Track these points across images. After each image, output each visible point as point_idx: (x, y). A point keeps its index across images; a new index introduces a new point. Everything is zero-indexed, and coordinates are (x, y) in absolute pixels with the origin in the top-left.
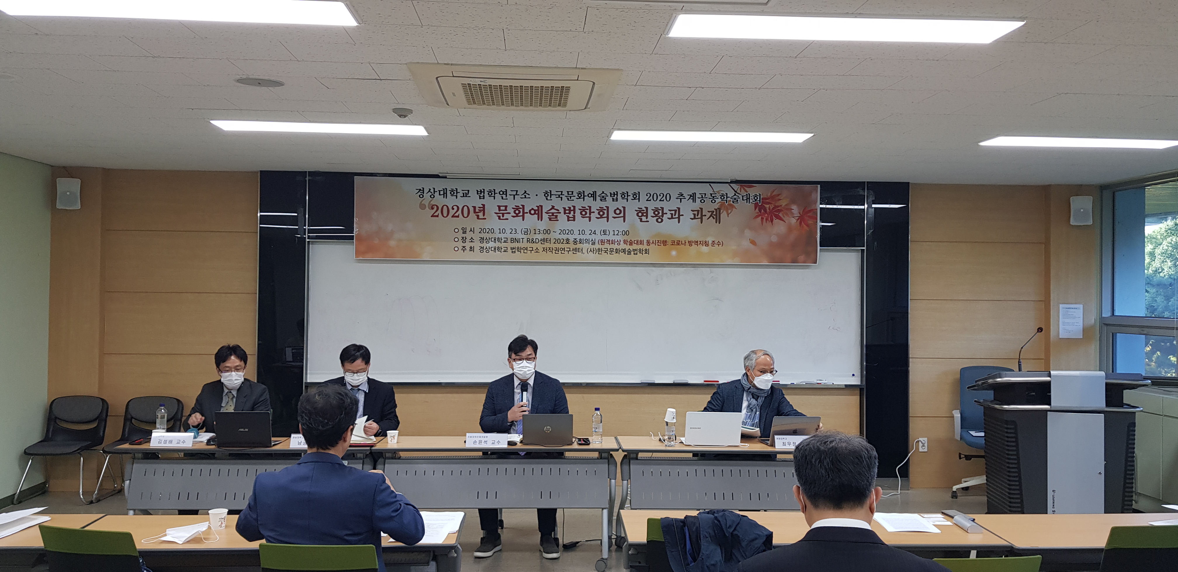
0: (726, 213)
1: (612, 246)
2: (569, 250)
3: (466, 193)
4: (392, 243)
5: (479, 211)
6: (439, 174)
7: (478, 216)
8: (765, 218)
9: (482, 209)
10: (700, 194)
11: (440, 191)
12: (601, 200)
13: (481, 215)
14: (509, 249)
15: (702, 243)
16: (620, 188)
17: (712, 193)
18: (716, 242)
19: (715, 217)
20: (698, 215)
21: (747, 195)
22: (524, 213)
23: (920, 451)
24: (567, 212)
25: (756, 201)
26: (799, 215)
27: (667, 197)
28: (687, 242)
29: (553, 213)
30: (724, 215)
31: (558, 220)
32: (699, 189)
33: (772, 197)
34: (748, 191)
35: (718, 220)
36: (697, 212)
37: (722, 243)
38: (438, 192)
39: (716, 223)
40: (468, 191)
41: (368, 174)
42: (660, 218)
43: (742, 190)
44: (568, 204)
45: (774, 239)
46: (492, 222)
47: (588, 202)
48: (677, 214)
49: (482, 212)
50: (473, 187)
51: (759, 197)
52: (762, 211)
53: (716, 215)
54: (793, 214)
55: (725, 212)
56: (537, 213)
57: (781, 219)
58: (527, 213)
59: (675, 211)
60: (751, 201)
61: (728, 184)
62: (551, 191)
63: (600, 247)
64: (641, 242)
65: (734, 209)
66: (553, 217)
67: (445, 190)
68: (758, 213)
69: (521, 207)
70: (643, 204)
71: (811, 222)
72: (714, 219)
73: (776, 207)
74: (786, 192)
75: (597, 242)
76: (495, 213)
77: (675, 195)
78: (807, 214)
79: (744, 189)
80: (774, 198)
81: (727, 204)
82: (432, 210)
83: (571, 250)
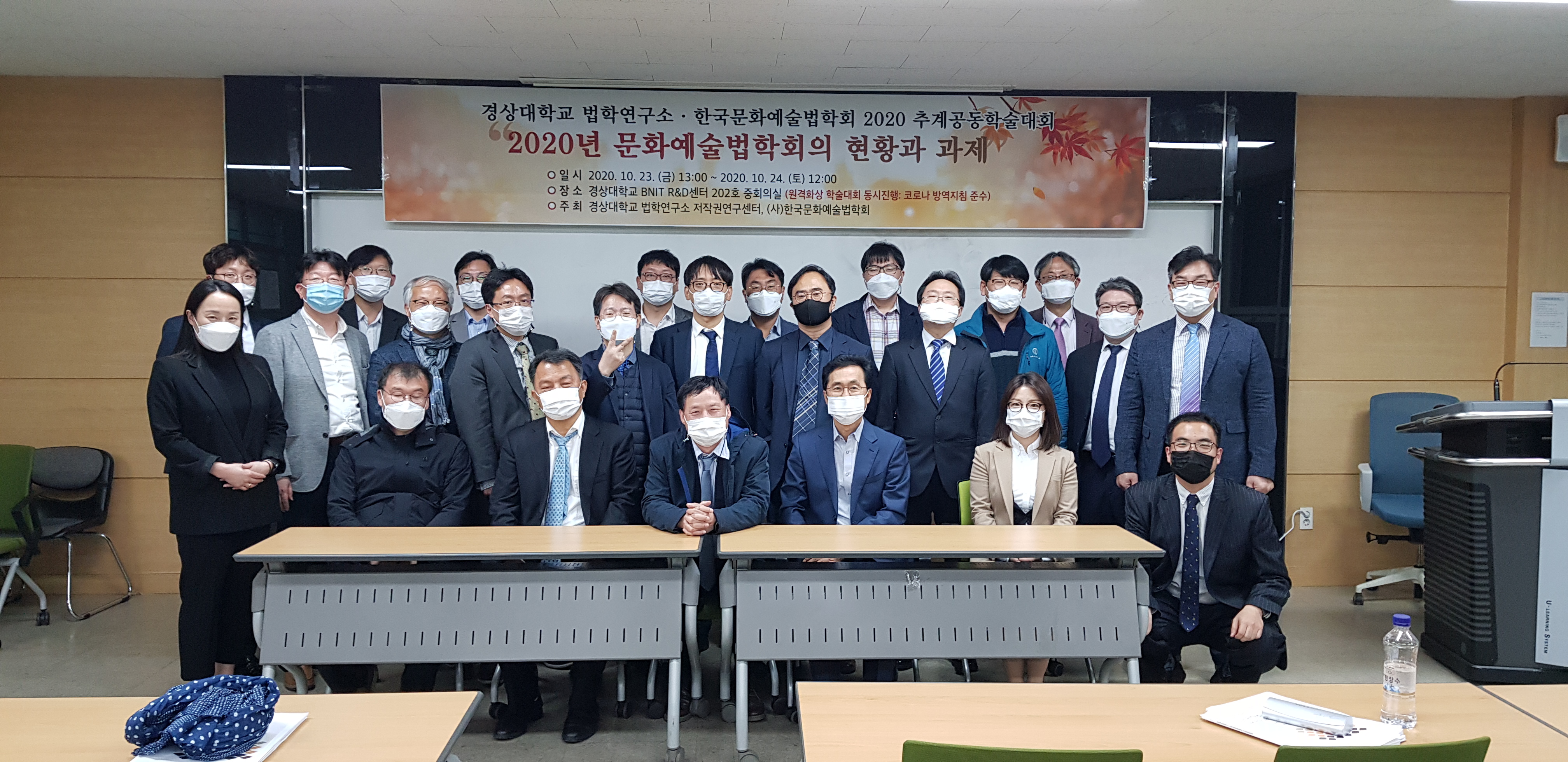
0: (996, 146)
1: (808, 201)
2: (737, 207)
3: (566, 112)
4: (446, 196)
5: (588, 143)
6: (521, 80)
7: (587, 151)
8: (1059, 153)
9: (593, 139)
10: (954, 113)
11: (522, 109)
12: (790, 124)
13: (591, 148)
14: (639, 206)
15: (955, 194)
16: (821, 104)
17: (974, 111)
18: (978, 194)
19: (977, 151)
20: (950, 148)
21: (1030, 114)
22: (662, 146)
23: (1301, 528)
24: (734, 144)
25: (1045, 124)
26: (1115, 148)
27: (898, 119)
28: (931, 194)
29: (711, 147)
30: (992, 148)
31: (719, 158)
32: (951, 105)
33: (1072, 118)
34: (1032, 108)
35: (982, 156)
36: (947, 143)
37: (988, 195)
38: (520, 110)
39: (979, 161)
40: (570, 108)
41: (401, 81)
42: (887, 154)
43: (1023, 105)
44: (735, 131)
45: (1074, 188)
46: (611, 161)
47: (769, 127)
48: (915, 148)
49: (593, 146)
50: (579, 102)
51: (1049, 118)
52: (1055, 141)
53: (979, 149)
54: (1105, 145)
55: (993, 143)
56: (684, 145)
57: (1086, 155)
58: (668, 146)
59: (913, 142)
60: (1037, 124)
61: (998, 97)
62: (707, 109)
63: (789, 202)
64: (856, 195)
65: (1009, 138)
66: (711, 153)
67: (531, 106)
68: (1048, 144)
69: (658, 136)
70: (858, 130)
71: (1135, 160)
72: (976, 155)
73: (1078, 134)
74: (1095, 110)
75: (783, 194)
76: (615, 146)
77: (911, 117)
78: (1129, 145)
79: (1026, 104)
80: (1074, 119)
81: (996, 130)
82: (510, 142)
83: (742, 207)
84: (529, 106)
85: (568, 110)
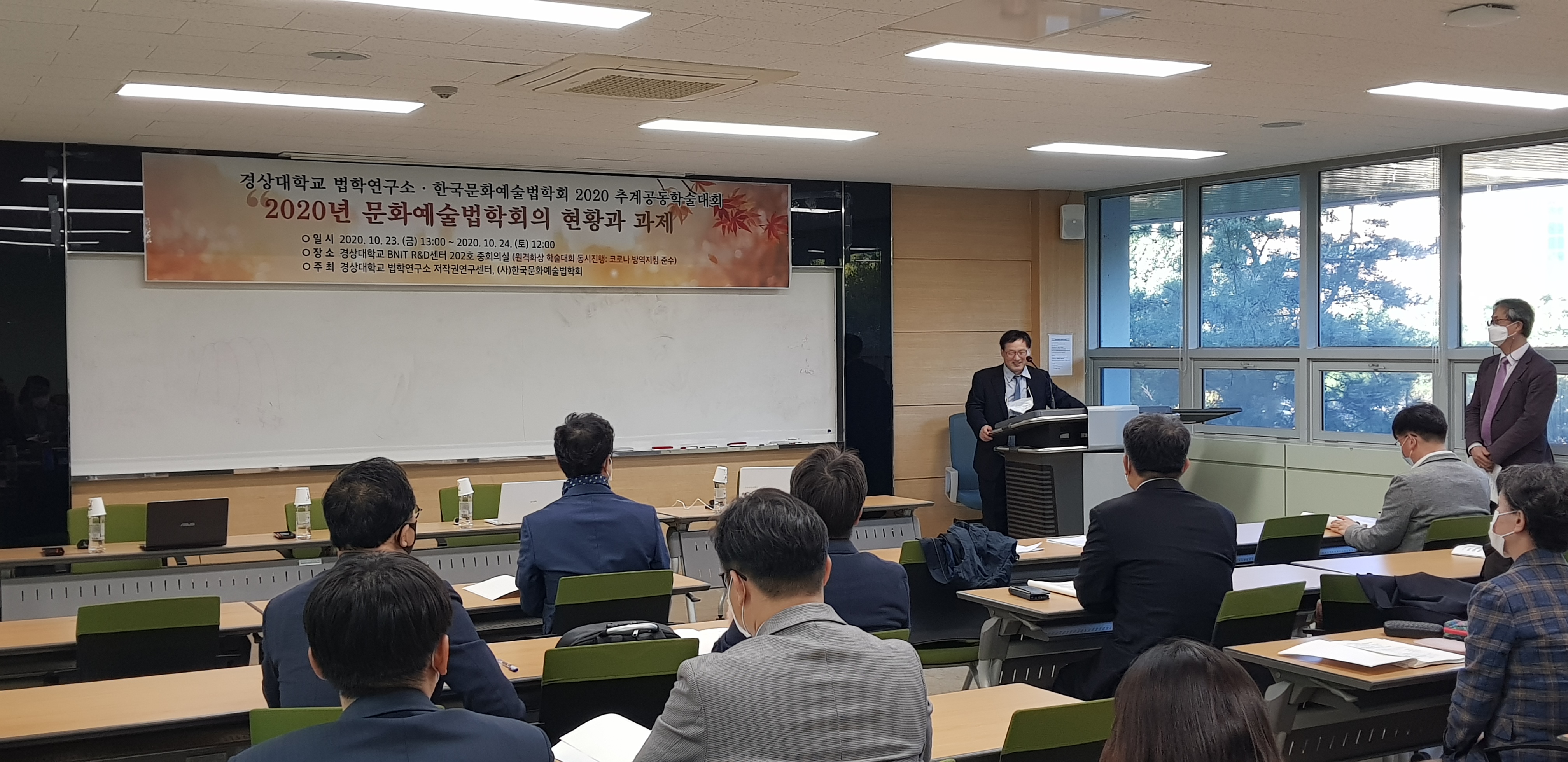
0: (679, 220)
1: (532, 263)
2: (472, 268)
3: (319, 183)
4: (206, 257)
5: (339, 210)
6: (278, 153)
7: (338, 217)
8: (727, 227)
9: (344, 207)
10: (646, 192)
11: (278, 179)
12: (515, 197)
13: (342, 216)
14: (386, 266)
15: (649, 259)
16: (542, 181)
17: (661, 191)
18: (668, 259)
19: (665, 224)
20: (644, 220)
21: (704, 194)
22: (406, 214)
24: (468, 213)
25: (715, 203)
26: (768, 224)
27: (603, 195)
28: (631, 258)
29: (448, 215)
30: (676, 221)
31: (455, 225)
32: (645, 186)
33: (735, 199)
34: (705, 189)
35: (670, 229)
36: (642, 217)
37: (674, 260)
38: (276, 179)
39: (667, 232)
40: (322, 179)
41: (161, 150)
42: (595, 224)
43: (698, 186)
44: (469, 202)
45: (739, 254)
46: (360, 227)
47: (497, 199)
48: (616, 219)
49: (344, 213)
50: (330, 175)
51: (718, 198)
52: (724, 217)
53: (667, 221)
54: (760, 221)
55: (678, 217)
56: (425, 214)
57: (746, 229)
58: (410, 214)
59: (615, 214)
60: (709, 203)
61: (681, 180)
62: (444, 183)
63: (516, 264)
64: (571, 258)
65: (689, 214)
66: (449, 221)
67: (286, 176)
68: (718, 219)
69: (402, 205)
70: (571, 204)
71: (781, 233)
72: (664, 226)
73: (740, 212)
74: (751, 193)
75: (510, 257)
76: (363, 213)
77: (613, 193)
78: (777, 222)
79: (700, 186)
80: (737, 200)
81: (680, 207)
82: (268, 208)
83: (475, 268)
84: (284, 176)
85: (320, 181)
